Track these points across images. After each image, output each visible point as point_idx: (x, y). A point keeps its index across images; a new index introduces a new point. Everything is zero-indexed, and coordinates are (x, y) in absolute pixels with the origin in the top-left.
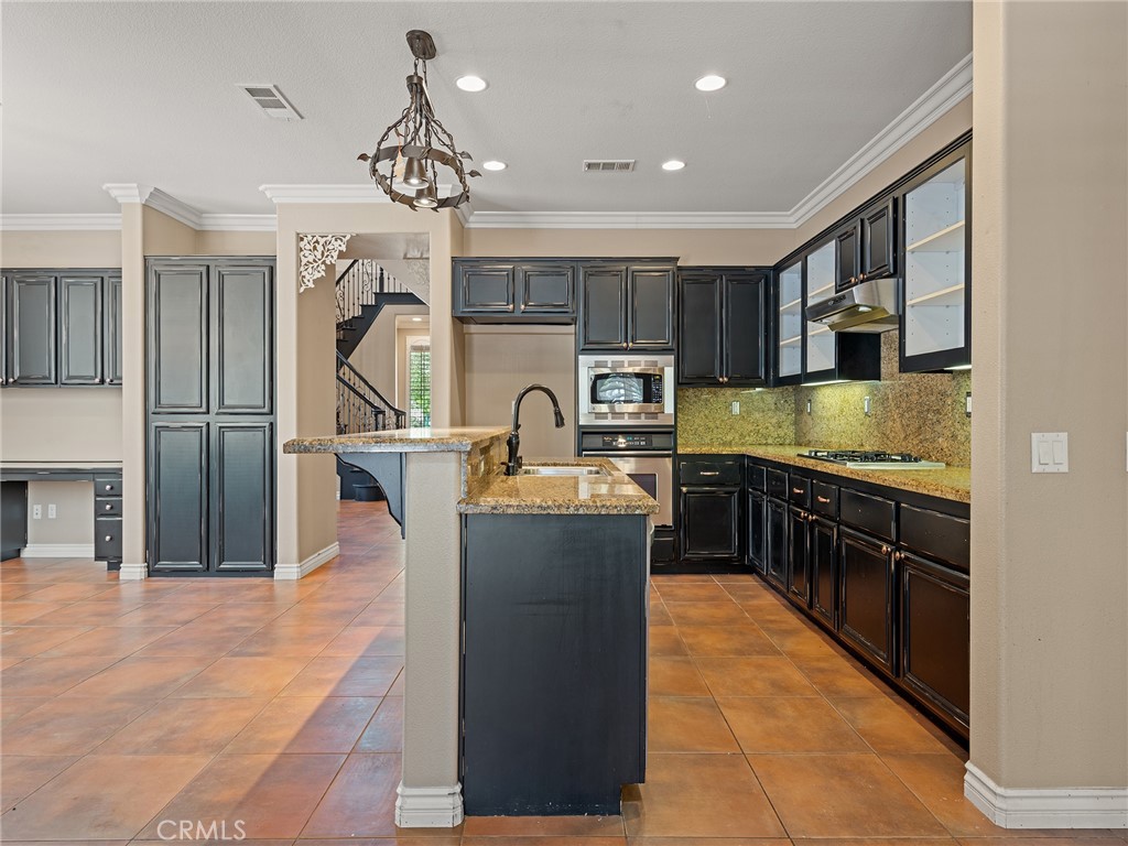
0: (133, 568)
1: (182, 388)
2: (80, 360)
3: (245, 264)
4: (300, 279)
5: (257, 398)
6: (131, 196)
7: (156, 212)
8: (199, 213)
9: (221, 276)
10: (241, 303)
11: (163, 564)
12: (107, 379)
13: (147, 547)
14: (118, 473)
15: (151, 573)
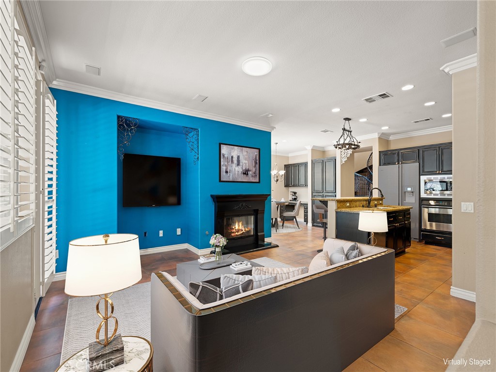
0: (310, 224)
1: (319, 187)
2: (302, 182)
3: (330, 160)
4: (341, 161)
5: (332, 189)
6: (309, 148)
7: (314, 150)
8: (323, 148)
9: (325, 162)
10: (329, 167)
11: (315, 224)
12: (306, 185)
13: (312, 220)
14: (307, 204)
15: (313, 226)
